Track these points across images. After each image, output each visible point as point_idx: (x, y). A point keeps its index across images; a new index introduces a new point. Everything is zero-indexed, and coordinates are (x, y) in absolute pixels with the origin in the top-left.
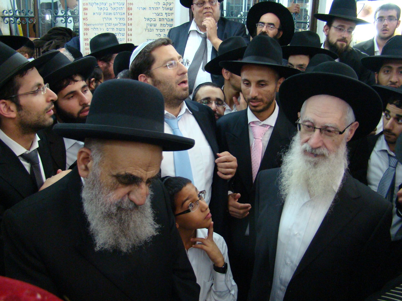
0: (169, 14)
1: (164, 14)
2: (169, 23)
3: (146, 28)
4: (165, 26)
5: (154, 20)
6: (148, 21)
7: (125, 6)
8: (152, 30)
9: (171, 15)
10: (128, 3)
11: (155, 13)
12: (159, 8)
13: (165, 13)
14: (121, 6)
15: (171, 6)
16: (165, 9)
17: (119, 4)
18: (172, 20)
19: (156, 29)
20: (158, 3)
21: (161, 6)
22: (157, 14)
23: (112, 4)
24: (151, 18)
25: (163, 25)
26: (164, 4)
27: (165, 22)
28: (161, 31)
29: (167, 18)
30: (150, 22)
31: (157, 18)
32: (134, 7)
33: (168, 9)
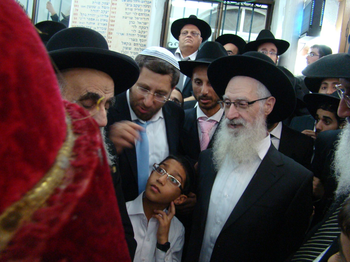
0: (143, 41)
1: (138, 40)
2: (141, 48)
3: (122, 50)
4: (138, 50)
5: (130, 44)
6: (124, 44)
7: (107, 31)
8: (127, 53)
9: (144, 41)
10: (110, 29)
11: (131, 39)
12: (135, 35)
13: (140, 39)
14: (104, 31)
15: (145, 34)
16: (140, 36)
17: (102, 29)
18: (145, 45)
19: (131, 52)
20: (135, 30)
21: (137, 33)
22: (133, 40)
23: (96, 28)
24: (127, 43)
25: (137, 49)
26: (139, 32)
27: (138, 47)
28: (134, 54)
29: (141, 44)
30: (127, 45)
31: (133, 43)
32: (114, 33)
33: (142, 36)
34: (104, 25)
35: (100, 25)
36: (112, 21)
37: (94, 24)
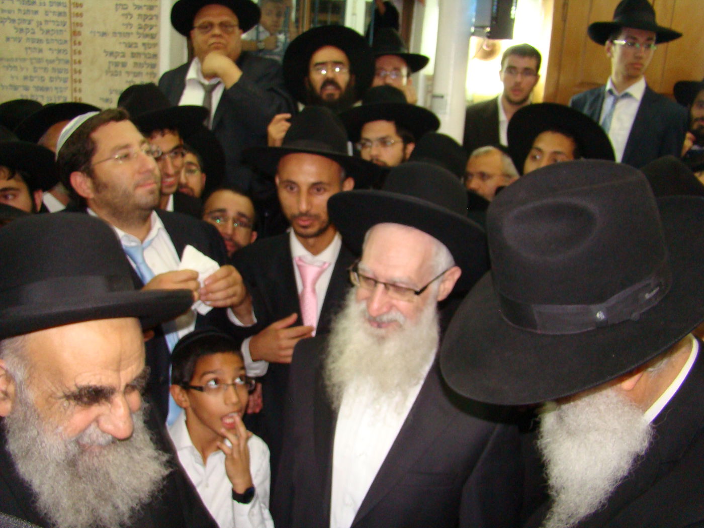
0: (150, 46)
1: (140, 45)
2: (148, 61)
3: (107, 70)
4: (141, 66)
5: (122, 55)
6: (110, 56)
7: (67, 28)
8: (119, 73)
9: (152, 47)
10: (74, 23)
11: (123, 43)
12: (131, 33)
13: (143, 44)
14: (60, 28)
15: (153, 31)
16: (142, 35)
17: (57, 24)
18: (155, 56)
19: (126, 72)
20: (129, 24)
21: (134, 30)
22: (128, 45)
23: (43, 23)
24: (116, 52)
25: (138, 65)
26: (140, 26)
27: (141, 60)
28: (134, 76)
29: (146, 52)
30: (116, 58)
31: (128, 51)
32: (86, 31)
33: (146, 36)
34: (60, 14)
35: (51, 15)
36: (77, 15)
37: (36, 12)
